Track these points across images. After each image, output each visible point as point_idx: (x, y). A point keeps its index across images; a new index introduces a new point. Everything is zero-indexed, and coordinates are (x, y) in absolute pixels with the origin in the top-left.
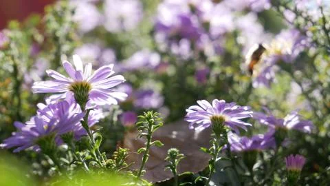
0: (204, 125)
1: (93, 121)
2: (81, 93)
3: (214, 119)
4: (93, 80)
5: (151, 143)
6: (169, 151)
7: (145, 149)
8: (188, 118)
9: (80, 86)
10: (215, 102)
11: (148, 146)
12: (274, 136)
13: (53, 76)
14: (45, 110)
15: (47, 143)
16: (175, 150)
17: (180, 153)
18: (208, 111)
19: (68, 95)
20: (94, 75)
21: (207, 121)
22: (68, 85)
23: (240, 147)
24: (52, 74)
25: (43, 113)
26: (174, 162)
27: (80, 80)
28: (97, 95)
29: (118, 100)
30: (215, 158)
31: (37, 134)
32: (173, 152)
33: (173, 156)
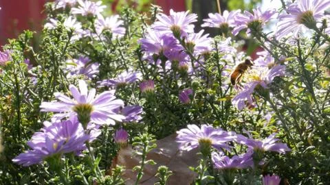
0: (192, 146)
1: (92, 138)
2: (84, 114)
3: (202, 142)
4: (95, 103)
5: (145, 162)
6: (160, 168)
7: (140, 167)
8: (178, 139)
9: (83, 108)
10: (204, 126)
11: (143, 164)
12: (252, 156)
13: (60, 98)
14: (50, 127)
15: (55, 160)
16: (164, 167)
17: (169, 170)
18: (197, 135)
19: (71, 115)
20: (96, 99)
21: (195, 142)
22: (73, 106)
23: (221, 165)
24: (59, 96)
25: (49, 130)
26: (163, 178)
27: (83, 103)
28: (97, 116)
29: (115, 121)
30: (201, 177)
31: (46, 153)
32: (163, 169)
33: (162, 173)
